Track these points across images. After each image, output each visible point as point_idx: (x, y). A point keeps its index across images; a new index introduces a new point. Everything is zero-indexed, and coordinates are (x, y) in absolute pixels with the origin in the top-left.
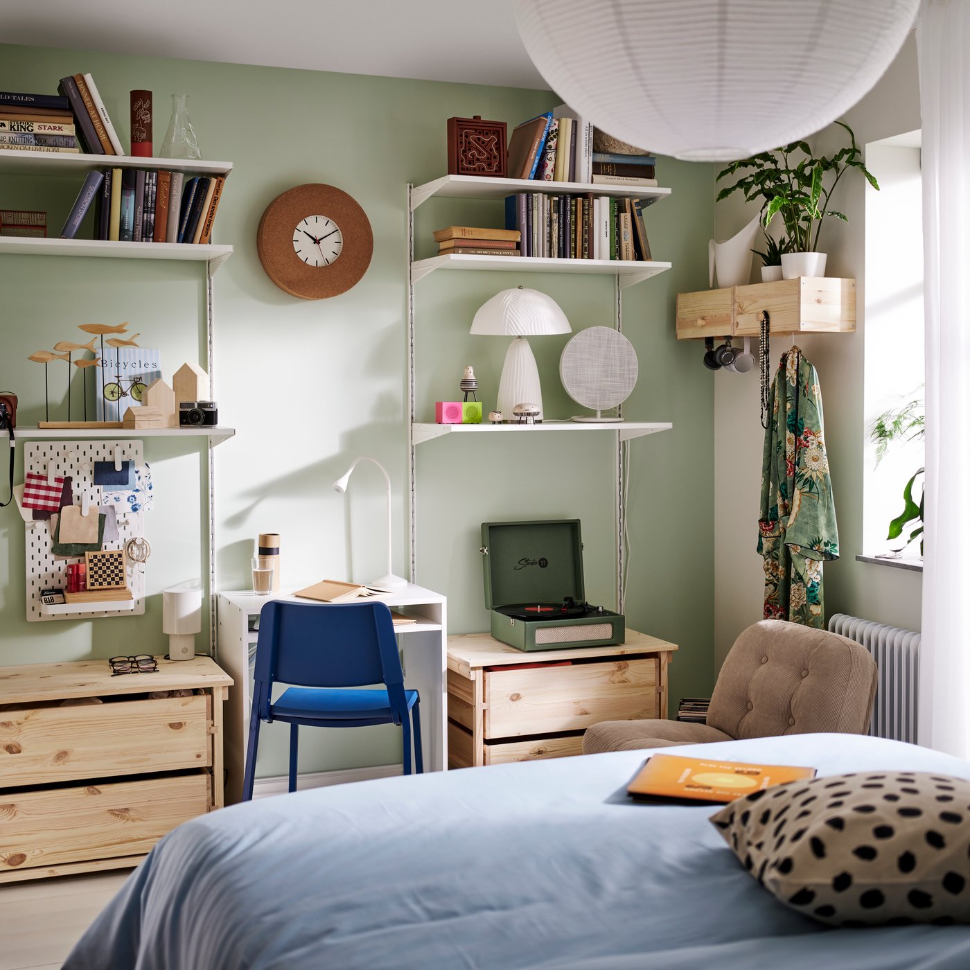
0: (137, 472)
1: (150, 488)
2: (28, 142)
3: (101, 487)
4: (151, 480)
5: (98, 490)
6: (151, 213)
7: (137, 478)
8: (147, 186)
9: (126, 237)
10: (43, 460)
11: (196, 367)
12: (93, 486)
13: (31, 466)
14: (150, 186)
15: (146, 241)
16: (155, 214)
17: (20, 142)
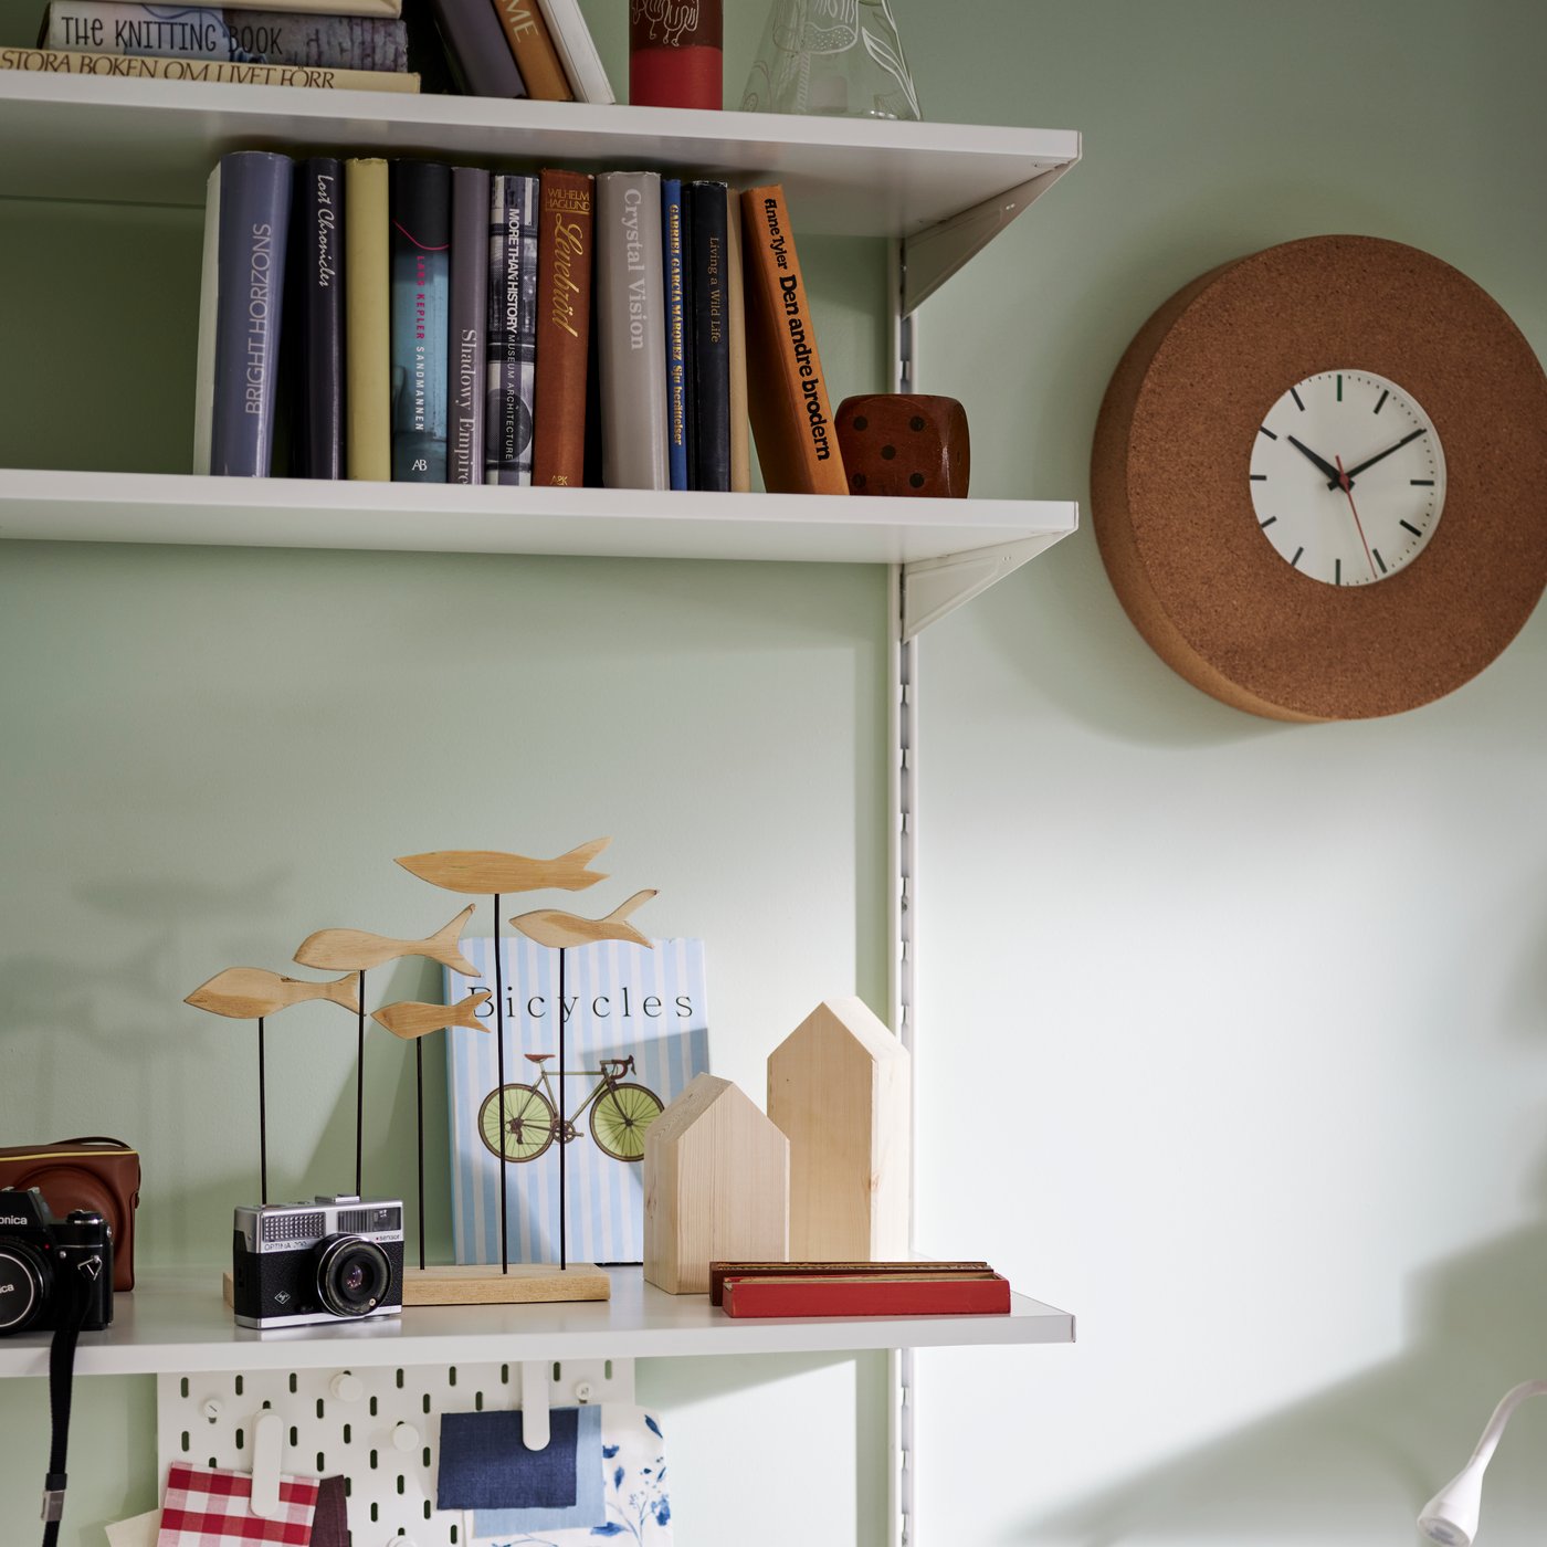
0: (609, 1453)
1: (663, 1519)
2: (198, 43)
3: (466, 1519)
4: (666, 1487)
5: (454, 1529)
6: (519, 358)
7: (609, 1477)
8: (499, 241)
9: (421, 464)
10: (234, 1412)
11: (859, 1019)
12: (434, 1512)
13: (185, 1436)
14: (514, 238)
15: (501, 482)
16: (535, 360)
17: (166, 46)
